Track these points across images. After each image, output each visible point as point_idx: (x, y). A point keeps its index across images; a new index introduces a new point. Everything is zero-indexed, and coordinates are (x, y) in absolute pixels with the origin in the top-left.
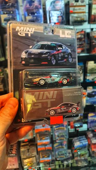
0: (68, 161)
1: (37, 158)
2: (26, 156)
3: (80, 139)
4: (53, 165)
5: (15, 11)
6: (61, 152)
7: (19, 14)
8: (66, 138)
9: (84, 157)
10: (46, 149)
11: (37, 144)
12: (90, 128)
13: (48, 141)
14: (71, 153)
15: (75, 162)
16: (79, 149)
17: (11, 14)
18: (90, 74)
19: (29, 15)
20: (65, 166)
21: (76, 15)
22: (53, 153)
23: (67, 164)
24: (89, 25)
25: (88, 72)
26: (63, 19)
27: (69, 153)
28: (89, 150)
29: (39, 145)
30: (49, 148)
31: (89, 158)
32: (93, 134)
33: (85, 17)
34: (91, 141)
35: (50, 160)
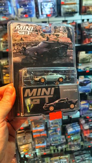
0: (62, 146)
1: (33, 144)
2: (23, 143)
3: (73, 126)
4: (48, 150)
5: (7, 3)
6: (55, 138)
7: (11, 6)
8: (59, 125)
9: (77, 142)
10: (41, 136)
11: (32, 131)
12: (83, 115)
13: (43, 128)
14: (64, 138)
15: (68, 146)
16: (72, 135)
17: (3, 6)
18: (82, 64)
19: (20, 7)
20: (59, 151)
21: (67, 6)
22: (48, 139)
23: (61, 149)
24: (80, 16)
25: (80, 62)
26: (54, 11)
27: (63, 139)
28: (81, 135)
29: (34, 132)
30: (44, 135)
31: (82, 142)
32: (85, 121)
33: (76, 8)
34: (83, 127)
35: (45, 146)
